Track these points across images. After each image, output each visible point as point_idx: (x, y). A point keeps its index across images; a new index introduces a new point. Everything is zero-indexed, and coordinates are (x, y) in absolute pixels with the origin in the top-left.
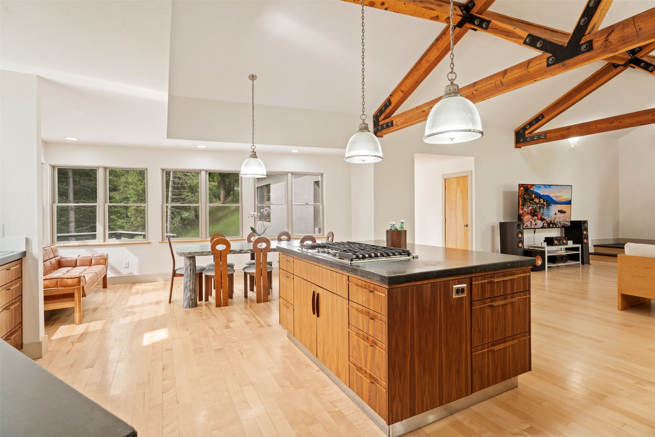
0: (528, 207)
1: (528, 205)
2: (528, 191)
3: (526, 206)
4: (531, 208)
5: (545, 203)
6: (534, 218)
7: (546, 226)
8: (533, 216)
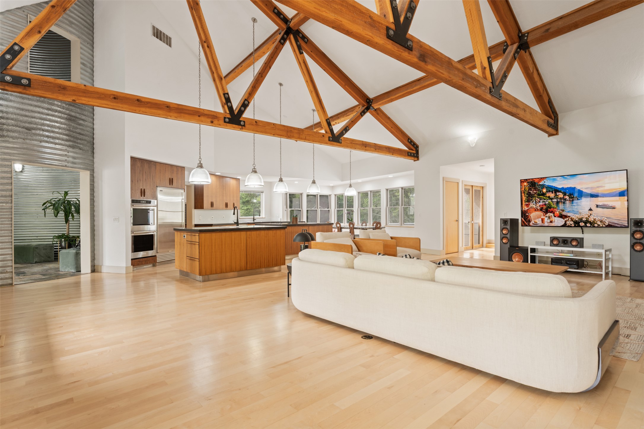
0: (536, 203)
1: (536, 201)
2: (535, 186)
3: (533, 202)
4: (541, 203)
5: (567, 197)
6: (548, 215)
7: (571, 224)
8: (546, 212)
